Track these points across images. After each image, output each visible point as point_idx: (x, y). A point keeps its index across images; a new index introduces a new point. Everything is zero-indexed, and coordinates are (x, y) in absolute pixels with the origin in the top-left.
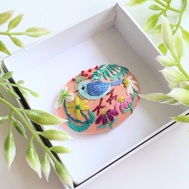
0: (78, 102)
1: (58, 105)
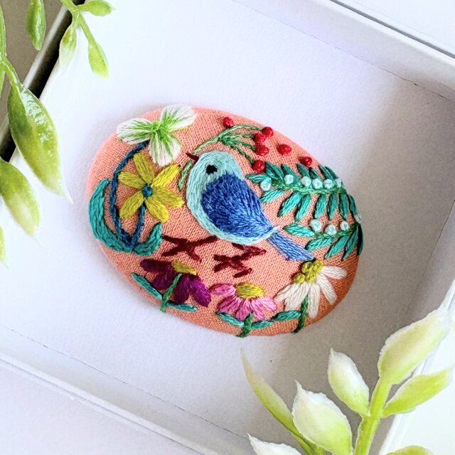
0: (163, 182)
1: (128, 132)
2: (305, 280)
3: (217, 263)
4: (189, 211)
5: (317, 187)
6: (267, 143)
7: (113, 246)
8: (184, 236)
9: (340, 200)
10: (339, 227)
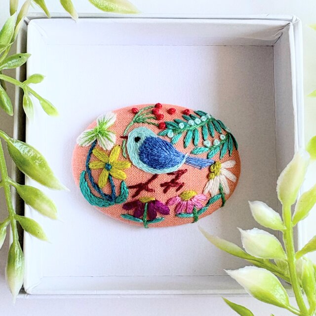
1: (83, 140)
2: (215, 175)
3: (163, 188)
4: (136, 167)
5: (198, 123)
6: (161, 112)
7: (103, 206)
8: (139, 182)
9: (214, 125)
10: (220, 139)
